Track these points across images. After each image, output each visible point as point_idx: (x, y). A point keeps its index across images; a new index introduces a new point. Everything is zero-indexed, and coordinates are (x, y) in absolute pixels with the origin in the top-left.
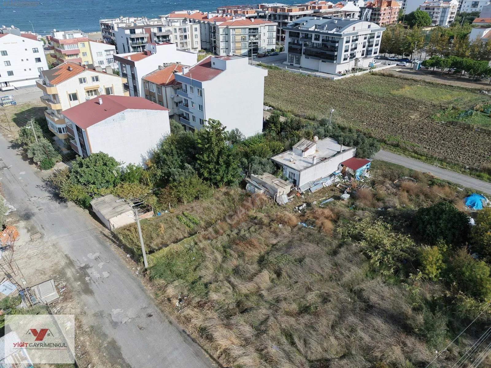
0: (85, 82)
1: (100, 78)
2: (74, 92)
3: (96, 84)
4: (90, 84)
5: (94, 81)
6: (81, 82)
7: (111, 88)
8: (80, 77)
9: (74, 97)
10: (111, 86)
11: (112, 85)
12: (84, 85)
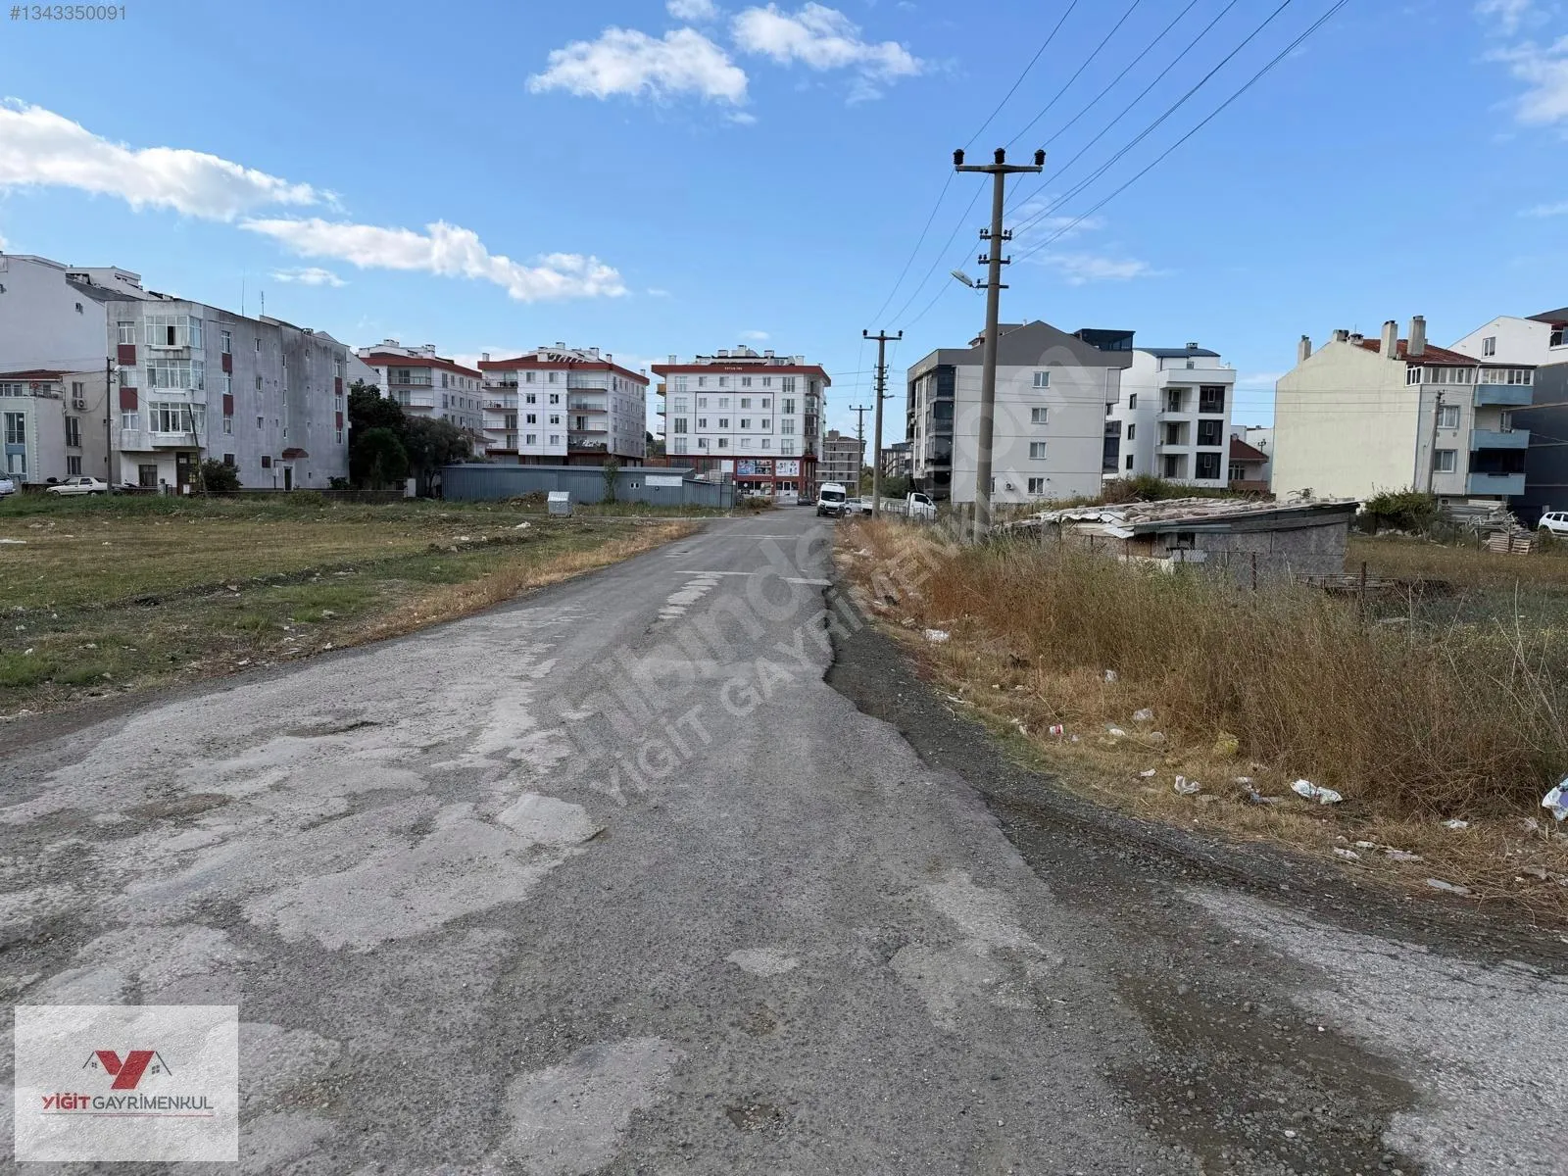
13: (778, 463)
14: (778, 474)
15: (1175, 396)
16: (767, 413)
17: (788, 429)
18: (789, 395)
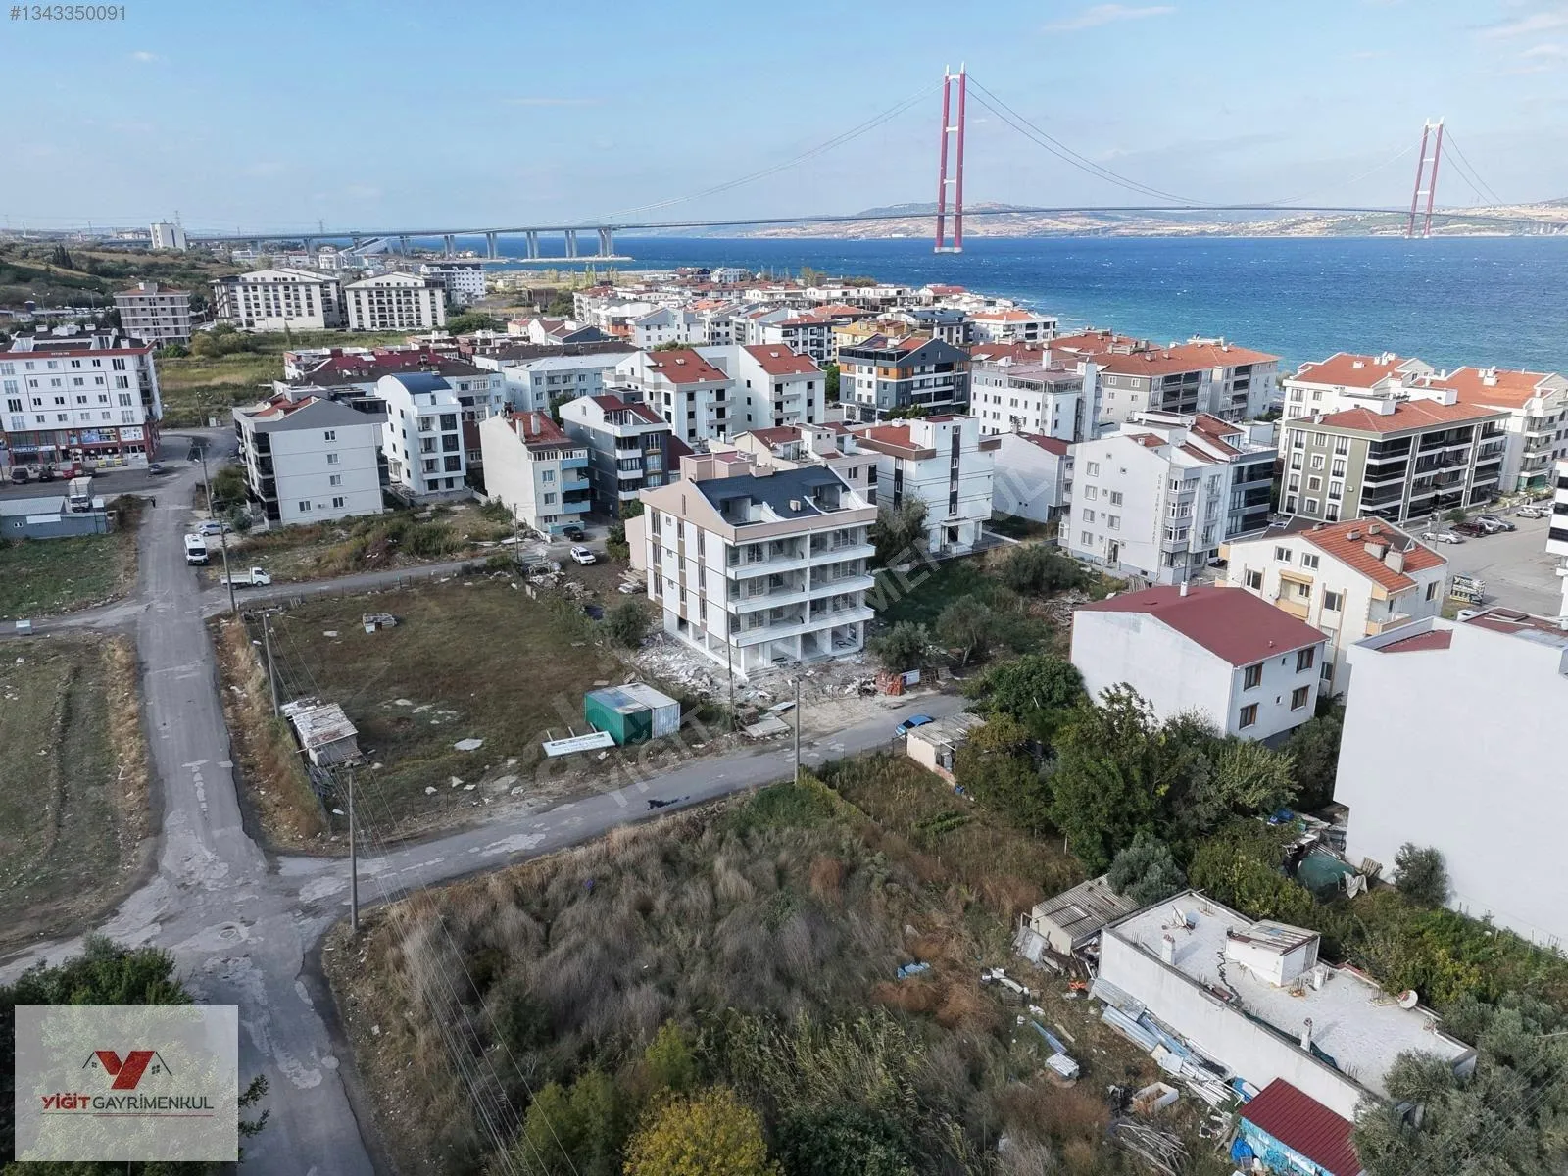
0: (1287, 558)
1: (1320, 562)
2: (1260, 571)
3: (1307, 572)
4: (1296, 568)
5: (1307, 564)
6: (1280, 557)
7: (1340, 597)
8: (1281, 546)
9: (1256, 580)
10: (1341, 592)
11: (1345, 590)
12: (1283, 565)
13: (121, 430)
14: (123, 439)
15: (426, 422)
16: (102, 390)
17: (125, 400)
18: (121, 373)
